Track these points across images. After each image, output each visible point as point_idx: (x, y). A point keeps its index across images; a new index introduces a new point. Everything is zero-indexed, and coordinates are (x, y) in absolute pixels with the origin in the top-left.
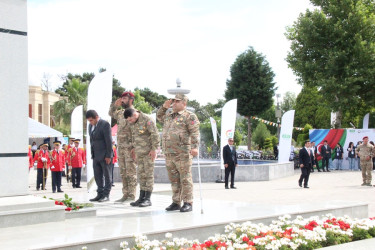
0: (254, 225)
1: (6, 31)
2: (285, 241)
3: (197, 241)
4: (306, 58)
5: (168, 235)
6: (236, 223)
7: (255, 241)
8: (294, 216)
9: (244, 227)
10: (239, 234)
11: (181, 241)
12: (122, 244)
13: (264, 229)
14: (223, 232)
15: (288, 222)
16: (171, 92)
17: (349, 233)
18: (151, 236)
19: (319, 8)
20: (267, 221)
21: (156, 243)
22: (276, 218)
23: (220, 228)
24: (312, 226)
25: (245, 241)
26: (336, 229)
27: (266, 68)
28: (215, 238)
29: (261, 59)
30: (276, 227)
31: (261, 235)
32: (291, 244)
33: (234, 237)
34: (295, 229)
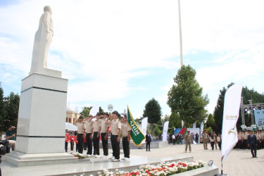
0: (151, 166)
1: (60, 91)
2: (162, 172)
3: (128, 172)
5: (117, 170)
6: (144, 165)
7: (151, 172)
8: (166, 162)
9: (147, 167)
10: (144, 169)
11: (122, 172)
12: (98, 173)
13: (155, 167)
14: (138, 169)
15: (164, 165)
16: (122, 114)
17: (186, 168)
18: (110, 170)
19: (177, 84)
20: (156, 164)
21: (112, 173)
22: (159, 163)
23: (137, 167)
24: (173, 166)
25: (147, 172)
26: (181, 167)
27: (159, 106)
28: (135, 171)
29: (157, 102)
30: (159, 167)
31: (153, 170)
32: (165, 173)
34: (166, 167)
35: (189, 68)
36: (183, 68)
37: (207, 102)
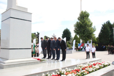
0: (83, 65)
1: (27, 20)
3: (72, 69)
4: (77, 30)
5: (66, 68)
6: (79, 64)
7: (86, 69)
8: (90, 62)
11: (70, 70)
12: (56, 71)
13: (86, 66)
15: (89, 64)
16: (52, 36)
17: (103, 66)
18: (63, 69)
19: (79, 21)
22: (86, 63)
23: (76, 66)
25: (82, 69)
26: (101, 65)
27: (70, 32)
28: (76, 68)
29: (69, 30)
32: (93, 69)
33: (80, 68)
35: (85, 12)
36: (82, 12)
37: (95, 30)
